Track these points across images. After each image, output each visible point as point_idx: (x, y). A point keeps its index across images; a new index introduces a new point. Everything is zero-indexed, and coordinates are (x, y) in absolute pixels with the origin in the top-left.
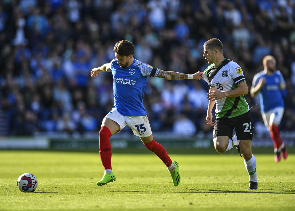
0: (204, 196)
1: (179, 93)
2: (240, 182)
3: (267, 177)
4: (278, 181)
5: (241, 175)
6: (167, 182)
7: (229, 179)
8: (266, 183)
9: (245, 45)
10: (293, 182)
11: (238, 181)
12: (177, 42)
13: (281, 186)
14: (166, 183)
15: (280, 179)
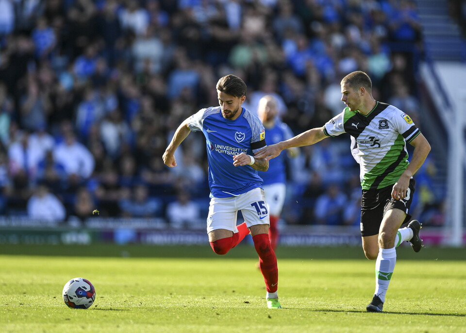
0: (80, 329)
1: (38, 147)
2: (143, 305)
3: (190, 298)
4: (208, 306)
5: (145, 294)
6: (15, 302)
7: (123, 300)
8: (189, 309)
9: (155, 68)
10: (234, 307)
11: (140, 304)
12: (34, 58)
13: (215, 314)
14: (14, 305)
15: (213, 302)
